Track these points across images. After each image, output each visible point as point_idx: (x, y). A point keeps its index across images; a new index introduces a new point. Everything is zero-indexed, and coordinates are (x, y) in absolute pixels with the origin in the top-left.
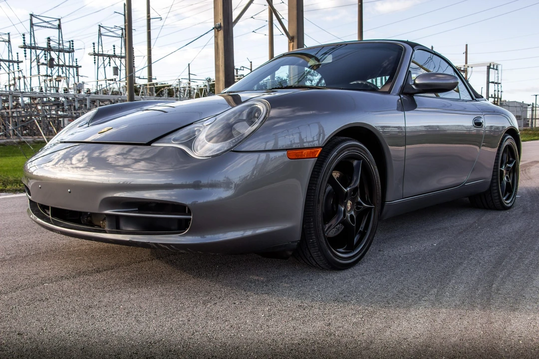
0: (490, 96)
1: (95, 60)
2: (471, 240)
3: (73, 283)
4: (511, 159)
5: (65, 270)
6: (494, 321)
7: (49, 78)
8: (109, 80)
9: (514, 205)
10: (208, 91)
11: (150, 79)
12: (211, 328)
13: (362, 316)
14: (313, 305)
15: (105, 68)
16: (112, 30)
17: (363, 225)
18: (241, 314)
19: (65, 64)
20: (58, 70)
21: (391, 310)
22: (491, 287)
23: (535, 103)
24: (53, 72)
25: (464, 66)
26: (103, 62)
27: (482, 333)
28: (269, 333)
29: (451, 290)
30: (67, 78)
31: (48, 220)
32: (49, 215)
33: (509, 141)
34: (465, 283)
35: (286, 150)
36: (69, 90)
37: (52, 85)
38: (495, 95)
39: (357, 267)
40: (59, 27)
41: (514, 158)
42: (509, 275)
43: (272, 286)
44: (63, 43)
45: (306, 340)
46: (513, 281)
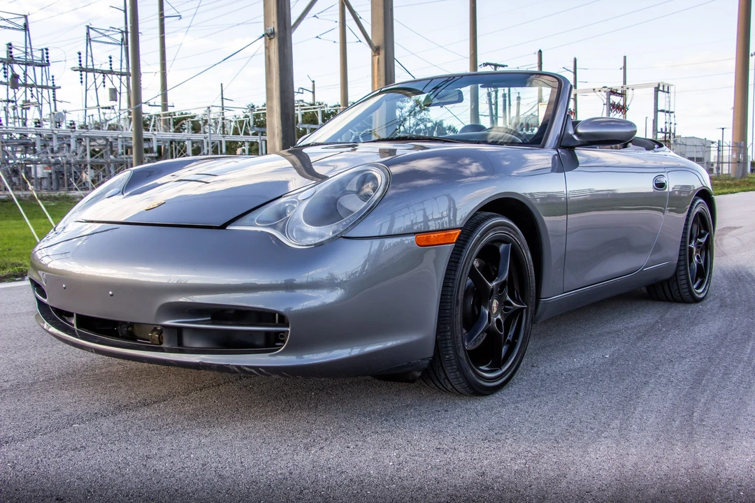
0: (659, 130)
1: (81, 78)
2: (655, 348)
3: (114, 423)
4: (703, 231)
5: (97, 404)
6: (702, 464)
7: (11, 104)
8: (103, 108)
9: (708, 295)
10: (252, 123)
11: (165, 107)
12: (324, 484)
13: (524, 461)
14: (456, 447)
15: (97, 89)
16: (107, 34)
17: (511, 333)
18: (360, 462)
19: (36, 83)
20: (26, 91)
21: (562, 452)
22: (691, 416)
23: (721, 140)
24: (17, 96)
25: (622, 87)
26: (94, 80)
27: (689, 481)
28: (404, 488)
29: (638, 421)
30: (39, 105)
31: (72, 333)
32: (73, 325)
33: (700, 206)
34: (657, 412)
35: (415, 234)
36: (44, 123)
37: (16, 115)
38: (666, 129)
39: (505, 391)
40: (26, 28)
41: (707, 229)
42: (713, 399)
43: (395, 420)
44: (32, 52)
45: (456, 496)
46: (720, 408)
